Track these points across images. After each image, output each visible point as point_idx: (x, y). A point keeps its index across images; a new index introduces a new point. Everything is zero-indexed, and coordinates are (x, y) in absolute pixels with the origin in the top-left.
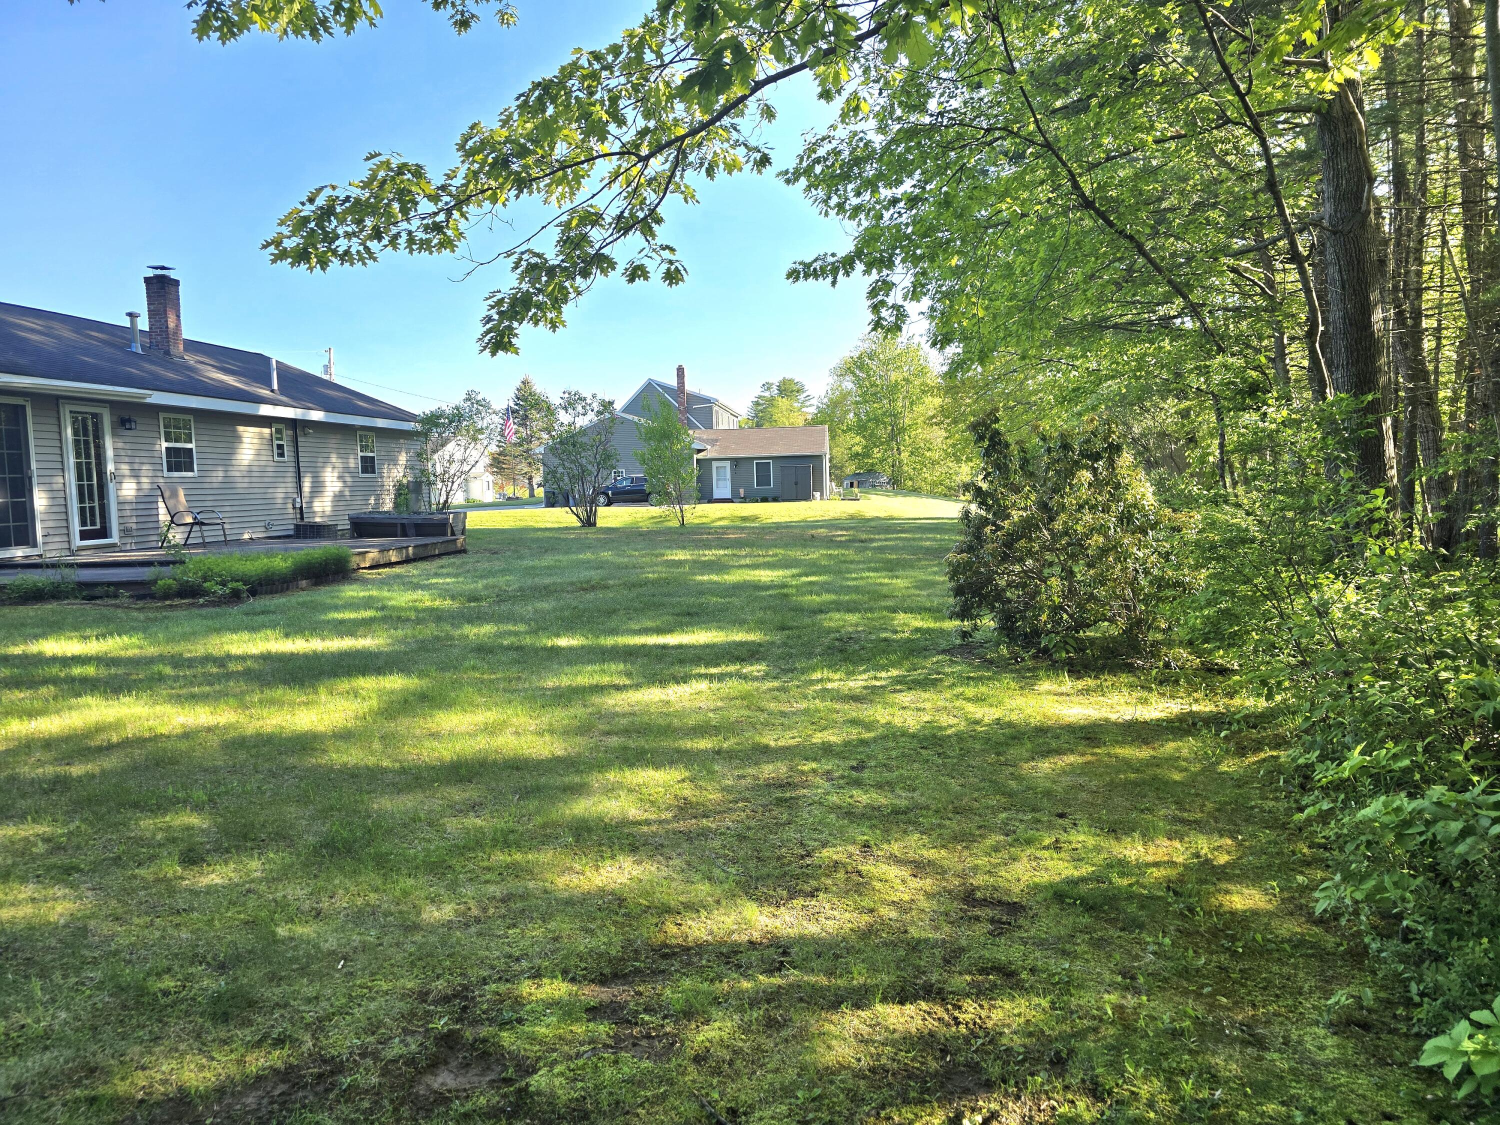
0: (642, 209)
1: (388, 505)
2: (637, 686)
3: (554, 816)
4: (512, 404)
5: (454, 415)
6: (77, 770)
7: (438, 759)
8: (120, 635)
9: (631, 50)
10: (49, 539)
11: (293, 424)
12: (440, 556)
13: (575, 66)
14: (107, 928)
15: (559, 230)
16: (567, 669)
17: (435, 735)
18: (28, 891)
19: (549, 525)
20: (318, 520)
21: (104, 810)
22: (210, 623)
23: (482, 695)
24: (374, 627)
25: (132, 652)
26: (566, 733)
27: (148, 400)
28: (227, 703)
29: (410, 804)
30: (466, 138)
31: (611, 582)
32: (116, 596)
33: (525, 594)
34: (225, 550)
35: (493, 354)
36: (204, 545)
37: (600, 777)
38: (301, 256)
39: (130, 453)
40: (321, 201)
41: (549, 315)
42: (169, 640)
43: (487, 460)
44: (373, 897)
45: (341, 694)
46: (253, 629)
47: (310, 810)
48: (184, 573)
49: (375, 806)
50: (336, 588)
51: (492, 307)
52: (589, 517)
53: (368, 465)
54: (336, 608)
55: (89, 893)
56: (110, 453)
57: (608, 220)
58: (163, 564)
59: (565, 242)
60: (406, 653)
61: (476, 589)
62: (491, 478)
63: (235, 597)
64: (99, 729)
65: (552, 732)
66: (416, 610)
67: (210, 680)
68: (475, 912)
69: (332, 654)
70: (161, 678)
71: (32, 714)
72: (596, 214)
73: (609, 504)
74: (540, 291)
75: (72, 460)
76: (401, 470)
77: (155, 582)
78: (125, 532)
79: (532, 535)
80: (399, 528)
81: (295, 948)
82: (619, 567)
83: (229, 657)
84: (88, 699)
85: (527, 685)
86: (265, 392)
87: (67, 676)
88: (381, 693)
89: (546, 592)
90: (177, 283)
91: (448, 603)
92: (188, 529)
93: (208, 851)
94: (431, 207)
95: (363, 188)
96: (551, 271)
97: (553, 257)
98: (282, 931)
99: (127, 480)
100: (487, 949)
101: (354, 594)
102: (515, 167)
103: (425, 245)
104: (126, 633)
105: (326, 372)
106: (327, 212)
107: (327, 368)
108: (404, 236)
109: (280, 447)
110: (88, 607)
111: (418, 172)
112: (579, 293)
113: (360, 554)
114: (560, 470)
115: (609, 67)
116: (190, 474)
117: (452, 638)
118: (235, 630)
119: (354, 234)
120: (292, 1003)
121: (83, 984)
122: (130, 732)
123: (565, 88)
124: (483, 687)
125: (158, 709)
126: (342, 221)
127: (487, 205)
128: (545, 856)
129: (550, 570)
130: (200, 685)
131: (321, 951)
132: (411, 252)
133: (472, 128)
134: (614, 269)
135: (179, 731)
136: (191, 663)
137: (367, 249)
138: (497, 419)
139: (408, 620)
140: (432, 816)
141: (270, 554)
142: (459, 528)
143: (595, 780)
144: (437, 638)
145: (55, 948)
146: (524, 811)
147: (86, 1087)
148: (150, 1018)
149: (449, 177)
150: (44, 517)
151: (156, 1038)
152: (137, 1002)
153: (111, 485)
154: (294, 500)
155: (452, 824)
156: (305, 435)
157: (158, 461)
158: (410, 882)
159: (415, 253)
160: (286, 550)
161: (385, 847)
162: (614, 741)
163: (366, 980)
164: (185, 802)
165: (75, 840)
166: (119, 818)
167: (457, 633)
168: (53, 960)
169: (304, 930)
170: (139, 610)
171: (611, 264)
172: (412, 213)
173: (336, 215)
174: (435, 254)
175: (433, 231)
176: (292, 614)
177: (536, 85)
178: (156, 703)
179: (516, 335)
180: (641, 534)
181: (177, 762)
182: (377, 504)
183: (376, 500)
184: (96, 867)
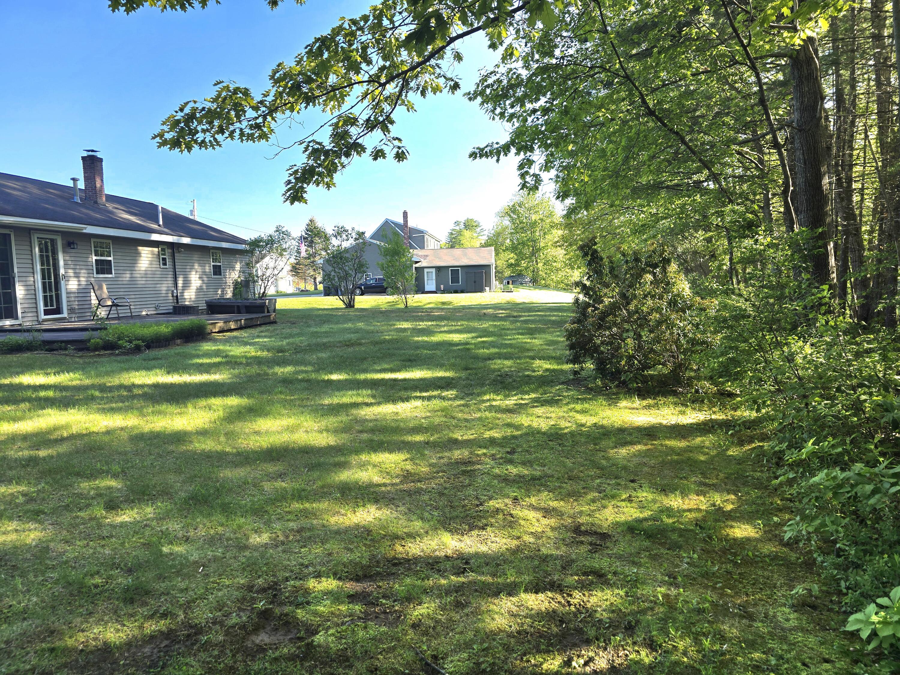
0: (382, 116)
1: (229, 294)
2: (379, 404)
3: (329, 481)
4: (304, 234)
5: (269, 240)
6: (42, 453)
7: (259, 447)
8: (68, 372)
9: (375, 18)
10: (25, 315)
11: (171, 245)
12: (260, 325)
13: (341, 28)
14: (61, 547)
15: (331, 128)
16: (337, 393)
17: (257, 433)
18: (13, 525)
19: (326, 307)
20: (187, 303)
21: (59, 477)
22: (122, 365)
23: (286, 409)
24: (221, 367)
25: (75, 383)
26: (336, 431)
27: (84, 231)
28: (132, 413)
29: (242, 474)
30: (275, 72)
31: (363, 341)
32: (66, 349)
33: (312, 348)
34: (131, 321)
35: (292, 203)
36: (118, 318)
37: (356, 457)
38: (175, 144)
39: (74, 263)
40: (187, 110)
41: (326, 180)
42: (98, 376)
43: (288, 268)
44: (220, 529)
45: (201, 408)
46: (149, 369)
47: (182, 477)
48: (107, 335)
49: (222, 475)
50: (198, 344)
51: (291, 175)
52: (350, 302)
53: (217, 271)
54: (198, 356)
55: (50, 527)
56: (61, 263)
57: (361, 122)
58: (93, 329)
59: (335, 135)
60: (240, 383)
61: (282, 345)
62: (291, 278)
63: (137, 349)
64: (56, 429)
65: (327, 431)
66: (246, 357)
67: (122, 399)
68: (281, 538)
70: (93, 398)
71: (15, 419)
72: (354, 118)
73: (362, 294)
74: (320, 165)
75: (38, 267)
76: (237, 273)
77: (89, 340)
78: (71, 310)
79: (316, 313)
80: (236, 308)
81: (173, 560)
82: (368, 332)
83: (134, 385)
84: (49, 411)
85: (312, 403)
86: (155, 226)
87: (36, 397)
88: (225, 407)
89: (324, 347)
90: (101, 160)
91: (265, 353)
92: (109, 308)
93: (121, 502)
94: (254, 114)
95: (213, 102)
96: (327, 153)
97: (328, 145)
98: (165, 549)
99: (71, 279)
100: (289, 560)
101: (209, 348)
102: (304, 90)
103: (251, 137)
104: (72, 371)
105: (192, 214)
106: (191, 117)
107: (192, 212)
108: (238, 131)
109: (164, 259)
110: (49, 355)
111: (246, 93)
112: (344, 167)
113: (212, 324)
114: (333, 273)
115: (361, 29)
116: (110, 276)
117: (268, 374)
118: (137, 369)
119: (207, 130)
120: (172, 592)
121: (47, 581)
122: (74, 430)
123: (335, 41)
124: (285, 404)
125: (92, 417)
126: (200, 123)
127: (288, 112)
128: (324, 505)
129: (327, 334)
130: (116, 402)
131: (189, 562)
132: (242, 141)
133: (278, 66)
134: (364, 152)
135: (104, 430)
136: (111, 389)
137: (215, 139)
138: (295, 243)
139: (241, 363)
140: (256, 481)
141: (158, 324)
142: (272, 308)
143: (354, 459)
144: (259, 375)
145: (30, 559)
146: (311, 478)
147: (49, 642)
148: (86, 601)
149: (265, 96)
150: (22, 301)
151: (91, 613)
152: (79, 592)
153: (63, 282)
154: (173, 291)
155: (267, 486)
156: (179, 252)
157: (90, 267)
158: (243, 520)
159: (244, 142)
160: (168, 321)
161: (227, 500)
162: (365, 436)
163: (216, 579)
164: (108, 472)
165: (42, 495)
166: (68, 482)
167: (270, 371)
168: (29, 567)
169: (179, 549)
170: (80, 357)
171: (364, 149)
172: (243, 118)
173: (196, 119)
174: (257, 142)
175: (255, 128)
176: (171, 360)
177: (317, 40)
178: (90, 413)
179: (306, 192)
180: (381, 312)
181: (103, 449)
182: (223, 294)
183: (222, 291)
184: (54, 511)
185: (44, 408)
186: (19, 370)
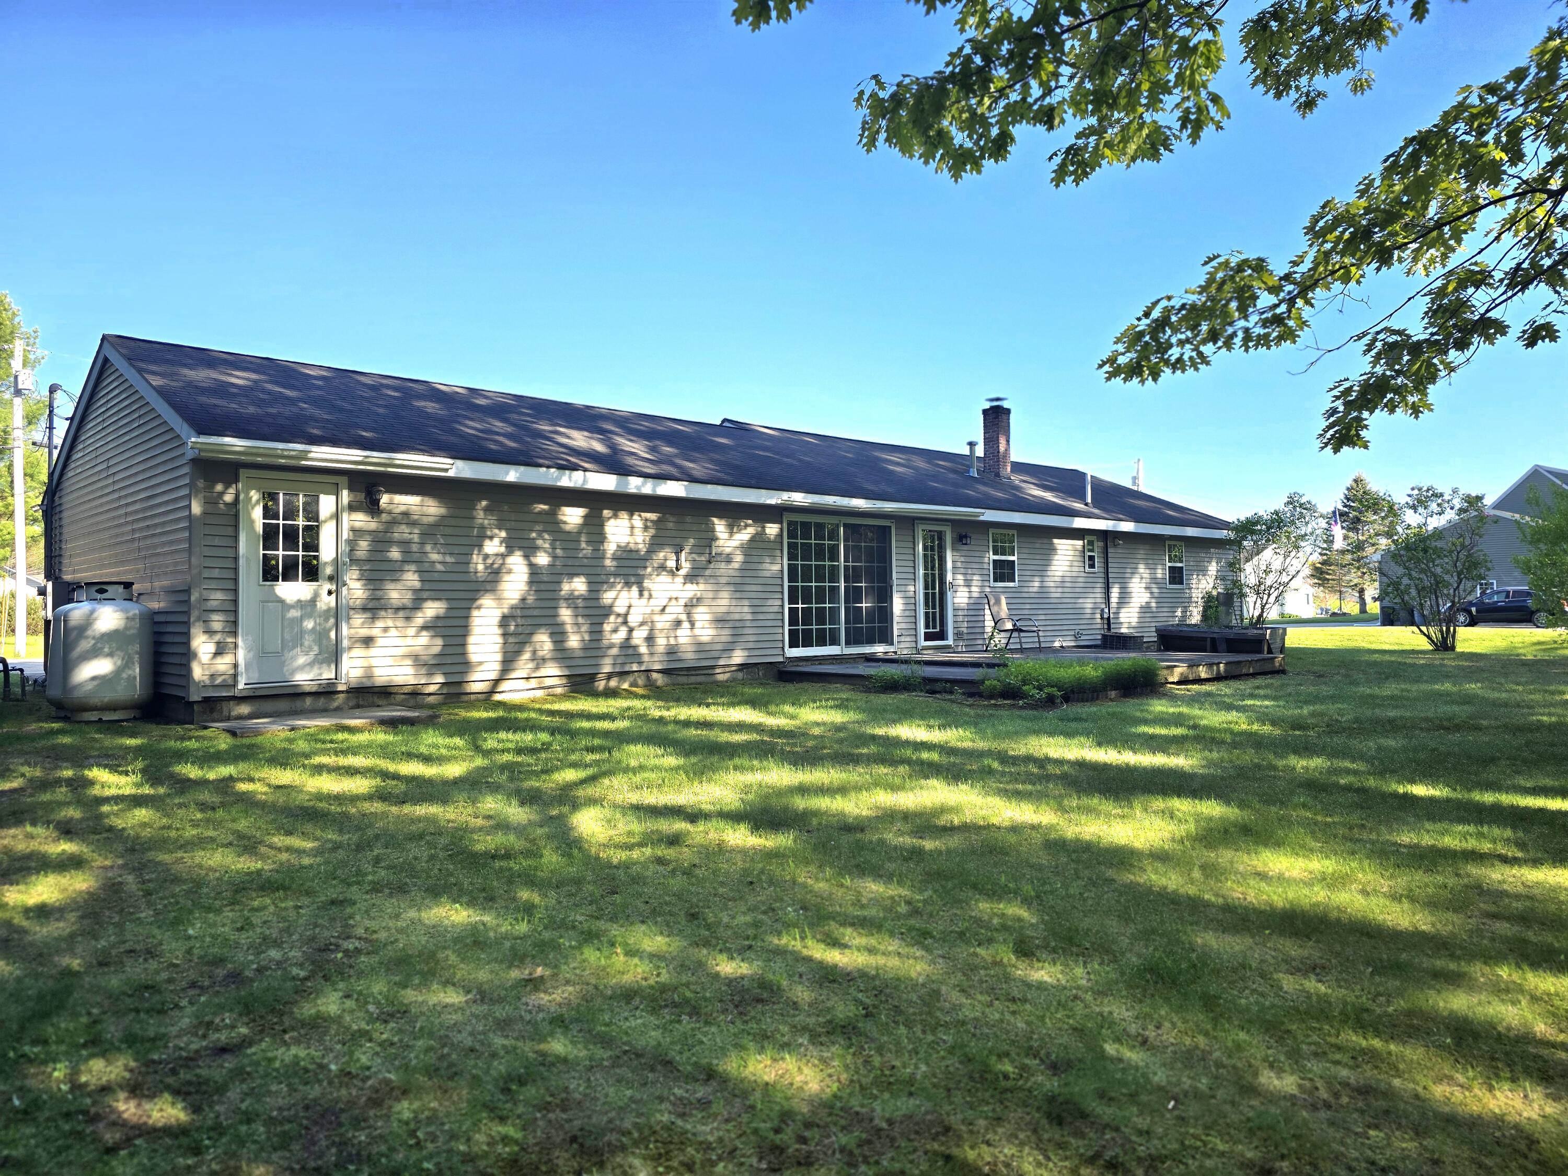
0: (1549, 255)
1: (1195, 617)
2: (1536, 863)
3: (1422, 1003)
4: (1340, 507)
5: (1273, 521)
6: (929, 845)
7: (1267, 903)
8: (956, 727)
9: (1540, 68)
10: (903, 639)
11: (1104, 535)
12: (1254, 675)
13: (1461, 107)
14: (955, 997)
15: (1428, 299)
16: (1428, 825)
17: (1262, 876)
18: (894, 945)
19: (1387, 647)
20: (1124, 630)
21: (950, 885)
22: (1029, 724)
23: (1316, 840)
24: (1187, 745)
25: (967, 744)
26: (1432, 904)
27: (982, 518)
28: (1048, 804)
29: (1237, 948)
30: (1315, 220)
31: (1485, 723)
32: (951, 693)
33: (1361, 728)
34: (1042, 656)
35: (1336, 450)
36: (1021, 650)
37: (1487, 970)
38: (1133, 371)
39: (964, 565)
40: (1156, 314)
41: (1411, 399)
42: (997, 736)
43: (1307, 571)
44: (1202, 1041)
45: (1156, 813)
46: (1069, 734)
47: (1131, 929)
48: (1007, 675)
49: (1199, 941)
50: (1145, 701)
51: (1338, 398)
52: (1444, 639)
53: (1177, 576)
54: (1146, 722)
55: (941, 960)
56: (949, 565)
57: (1498, 275)
58: (990, 666)
59: (1435, 312)
60: (1222, 778)
61: (1301, 716)
62: (1312, 591)
63: (1050, 702)
64: (943, 810)
65: (1412, 899)
66: (1232, 732)
67: (1030, 779)
68: (1324, 1094)
69: (1145, 769)
70: (990, 772)
71: (894, 788)
72: (1481, 272)
73: (1472, 623)
74: (1399, 373)
75: (922, 571)
76: (1211, 581)
77: (983, 682)
78: (958, 635)
79: (1366, 657)
80: (1209, 642)
81: (1124, 1070)
82: (1495, 704)
83: (1048, 759)
84: (933, 782)
85: (1374, 836)
86: (1078, 506)
87: (918, 759)
88: (1198, 817)
89: (1392, 727)
90: (1008, 411)
91: (1267, 729)
92: (1008, 635)
93: (1038, 947)
94: (1272, 300)
95: (1200, 293)
96: (1416, 349)
97: (1418, 330)
98: (1110, 1049)
99: (961, 589)
100: (1342, 1143)
101: (1164, 709)
102: (1377, 237)
103: (1264, 341)
104: (961, 726)
105: (1134, 483)
106: (1163, 323)
107: (1135, 479)
108: (1240, 334)
109: (1091, 558)
110: (930, 700)
111: (1259, 266)
112: (1453, 370)
113: (1169, 667)
114: (1405, 581)
115: (1511, 97)
116: (1011, 584)
117: (1275, 768)
118: (1051, 734)
119: (1188, 341)
120: (1123, 1129)
121: (938, 1043)
122: (968, 817)
123: (1447, 135)
124: (1313, 828)
125: (990, 799)
126: (1175, 331)
127: (1337, 286)
128: (1412, 1052)
129: (1395, 701)
130: (1024, 783)
131: (1150, 1083)
132: (1246, 350)
133: (1323, 207)
134: (1504, 333)
135: (1007, 824)
136: (1015, 760)
137: (1200, 354)
138: (1323, 523)
139: (1223, 742)
140: (1264, 967)
141: (1081, 662)
142: (1276, 646)
143: (1478, 970)
144: (1258, 766)
145: (915, 1003)
146: (1381, 989)
147: (943, 1144)
148: (992, 1096)
149: (1295, 264)
150: (899, 619)
151: (999, 1119)
152: (981, 1077)
153: (949, 594)
154: (1102, 610)
155: (1289, 983)
156: (1115, 546)
157: (985, 572)
158: (1242, 1036)
159: (1251, 350)
160: (1096, 659)
161: (1213, 989)
162: (1503, 928)
163: (1199, 1131)
164: (1016, 892)
165: (929, 908)
166: (962, 896)
167: (1281, 763)
168: (914, 1014)
169: (1132, 1056)
170: (970, 706)
171: (1501, 328)
172: (1251, 310)
173: (1171, 325)
174: (1274, 348)
175: (1272, 324)
176: (1103, 723)
177: (1409, 141)
178: (987, 794)
179: (1366, 427)
180: (1525, 664)
181: (1007, 854)
182: (1184, 617)
183: (1184, 612)
184: (944, 938)
185: (926, 777)
186: (895, 717)
